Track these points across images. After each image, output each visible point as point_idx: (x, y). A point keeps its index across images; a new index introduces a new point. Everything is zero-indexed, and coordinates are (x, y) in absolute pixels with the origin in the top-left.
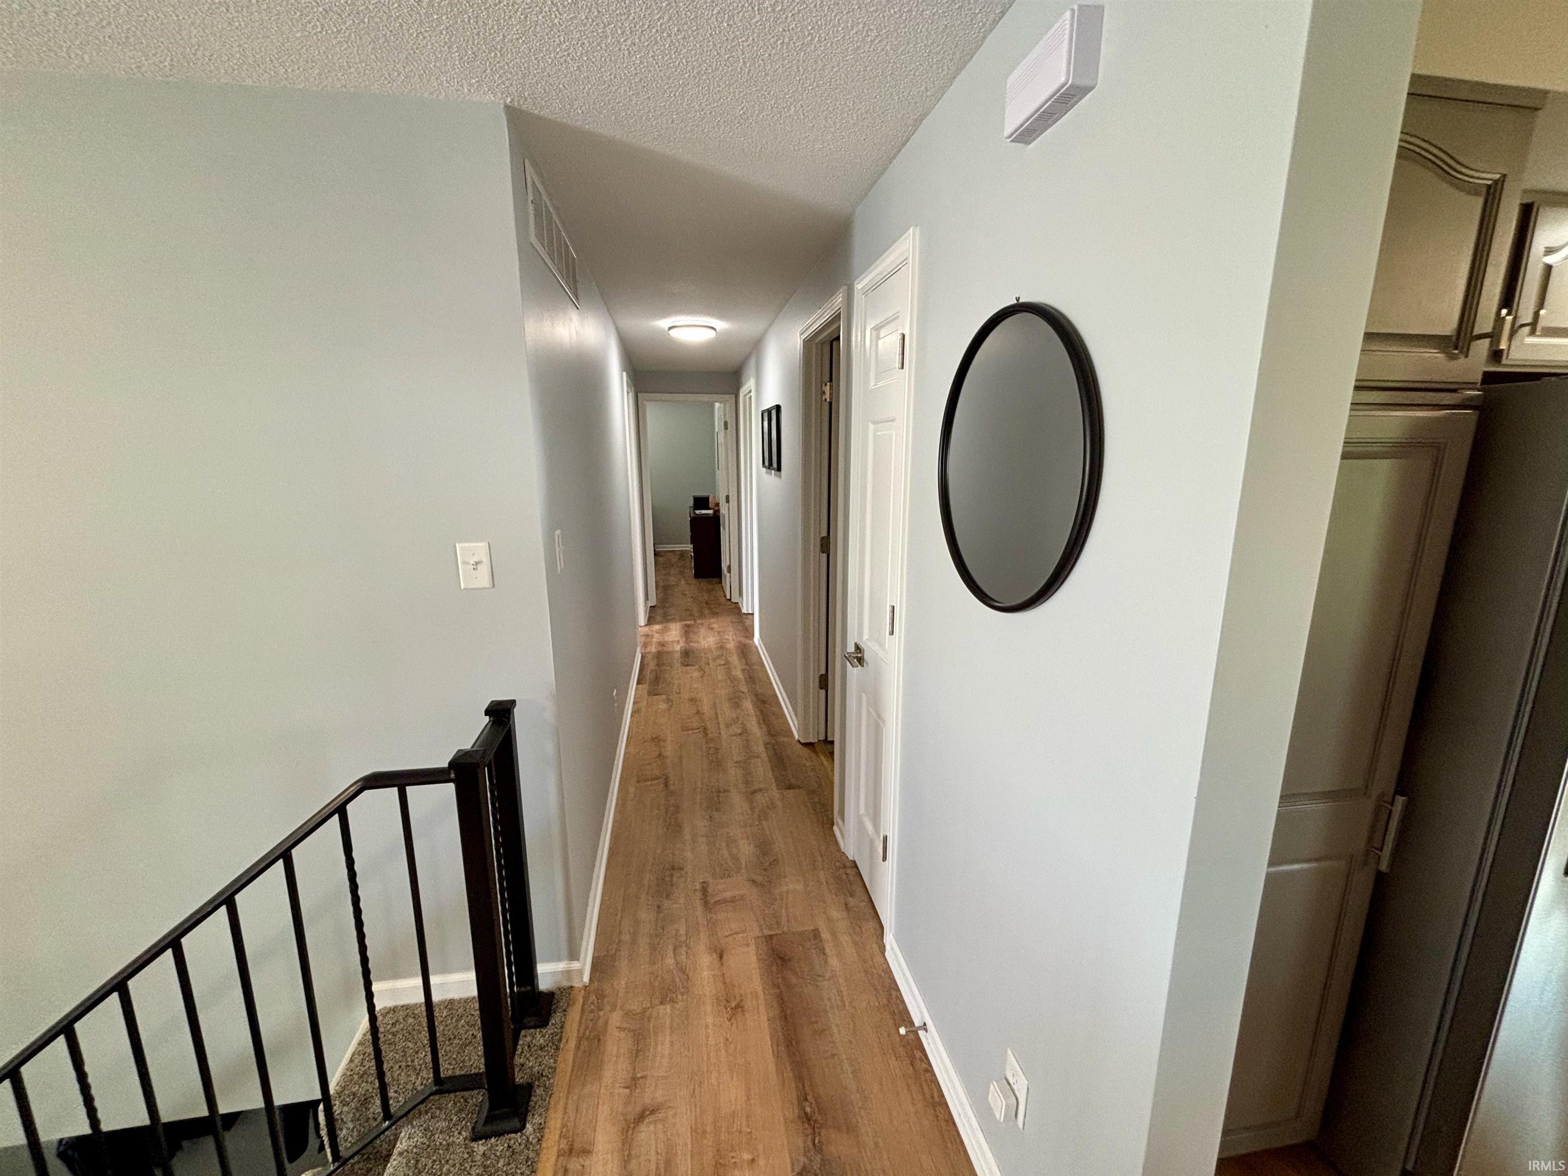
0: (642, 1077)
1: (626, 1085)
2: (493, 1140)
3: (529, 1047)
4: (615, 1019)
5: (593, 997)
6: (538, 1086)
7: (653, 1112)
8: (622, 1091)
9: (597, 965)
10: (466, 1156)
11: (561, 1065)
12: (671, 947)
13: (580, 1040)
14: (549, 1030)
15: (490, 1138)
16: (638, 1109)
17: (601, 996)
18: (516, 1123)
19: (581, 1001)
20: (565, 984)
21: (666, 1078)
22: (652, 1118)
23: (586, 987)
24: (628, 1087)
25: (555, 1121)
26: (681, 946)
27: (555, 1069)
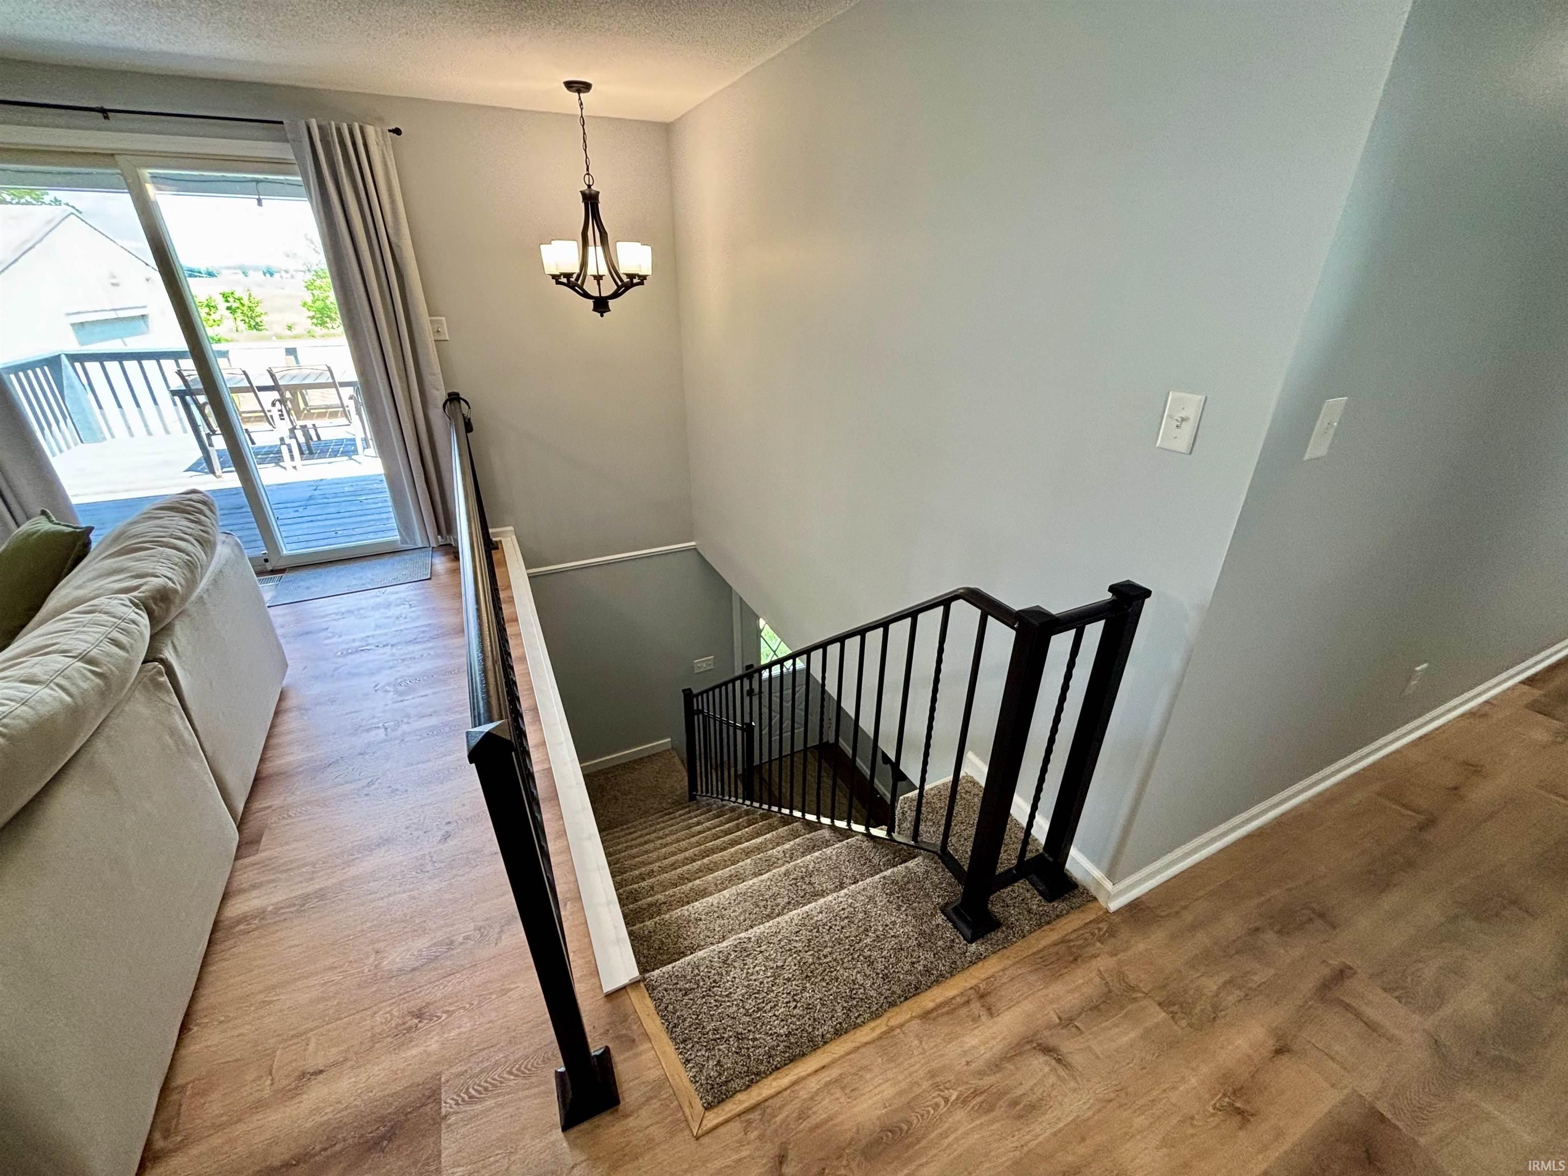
0: (1077, 1027)
1: (1060, 1015)
2: (950, 925)
3: (1023, 900)
4: (1104, 963)
5: (1104, 926)
6: (1003, 932)
7: (1059, 1061)
8: (1052, 1014)
9: (1134, 907)
10: (929, 913)
11: (1032, 939)
12: (1226, 976)
13: (1063, 941)
14: (1047, 907)
15: (951, 921)
16: (1053, 1042)
17: (1112, 933)
18: (969, 933)
19: (1092, 917)
20: (1093, 890)
21: (1098, 1058)
22: (1053, 1063)
23: (1108, 912)
24: (1060, 1018)
25: (992, 966)
26: (1240, 988)
27: (1024, 937)
